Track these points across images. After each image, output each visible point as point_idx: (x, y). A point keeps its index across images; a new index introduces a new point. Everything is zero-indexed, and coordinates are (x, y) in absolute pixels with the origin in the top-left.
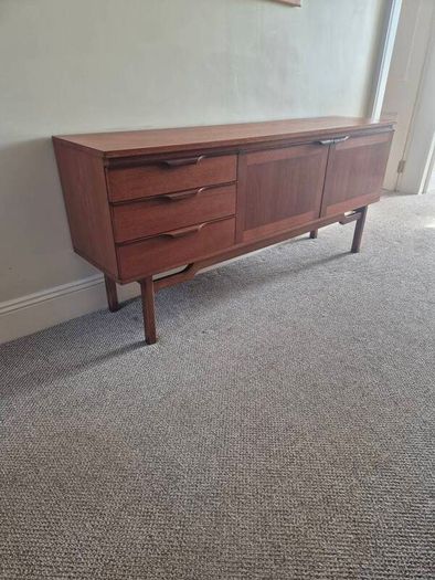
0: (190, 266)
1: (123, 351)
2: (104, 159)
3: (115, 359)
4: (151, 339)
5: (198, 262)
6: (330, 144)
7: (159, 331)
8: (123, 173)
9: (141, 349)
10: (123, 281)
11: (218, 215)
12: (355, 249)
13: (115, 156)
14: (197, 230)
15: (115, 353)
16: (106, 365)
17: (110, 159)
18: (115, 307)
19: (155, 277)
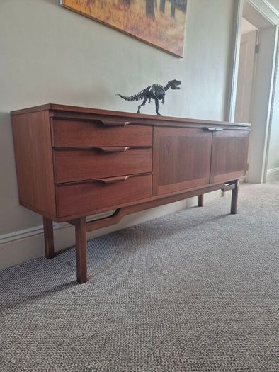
0: (118, 210)
1: (56, 290)
2: (50, 111)
3: (47, 299)
4: (82, 279)
5: (124, 208)
6: (213, 131)
7: (89, 272)
8: (66, 124)
9: (73, 288)
10: (59, 219)
11: (139, 171)
12: (233, 211)
13: (58, 109)
14: (123, 180)
15: (49, 292)
16: (39, 304)
17: (56, 111)
18: (51, 254)
19: (89, 218)
